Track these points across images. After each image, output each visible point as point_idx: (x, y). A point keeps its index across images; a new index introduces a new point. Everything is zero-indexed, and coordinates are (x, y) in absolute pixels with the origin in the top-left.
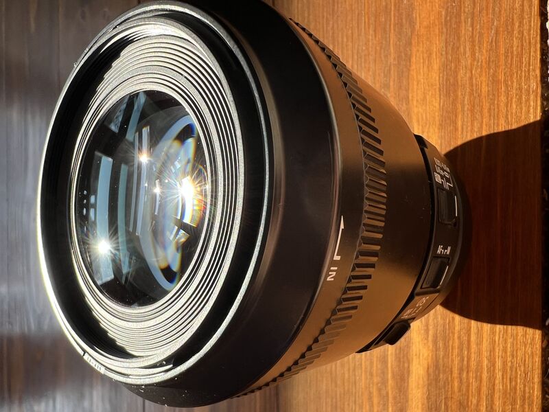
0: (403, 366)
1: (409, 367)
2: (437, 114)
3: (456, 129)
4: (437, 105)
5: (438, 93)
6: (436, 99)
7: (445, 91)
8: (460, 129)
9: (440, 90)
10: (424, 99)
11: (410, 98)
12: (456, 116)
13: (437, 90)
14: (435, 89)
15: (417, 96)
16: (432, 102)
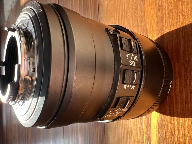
0: (149, 120)
1: (151, 120)
2: (155, 19)
3: (163, 23)
4: (155, 16)
6: (155, 14)
7: (158, 10)
8: (165, 23)
9: (156, 10)
10: (151, 14)
11: (145, 15)
12: (163, 18)
14: (154, 10)
15: (148, 14)
16: (154, 14)
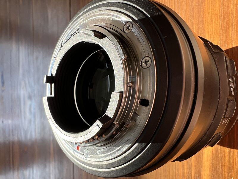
2: (218, 28)
3: (228, 35)
4: (218, 24)
5: (219, 18)
6: (218, 21)
7: (223, 17)
8: (230, 35)
9: (220, 16)
10: (212, 21)
11: (204, 21)
12: (228, 29)
13: (218, 16)
14: (217, 16)
15: (208, 20)
16: (216, 22)
